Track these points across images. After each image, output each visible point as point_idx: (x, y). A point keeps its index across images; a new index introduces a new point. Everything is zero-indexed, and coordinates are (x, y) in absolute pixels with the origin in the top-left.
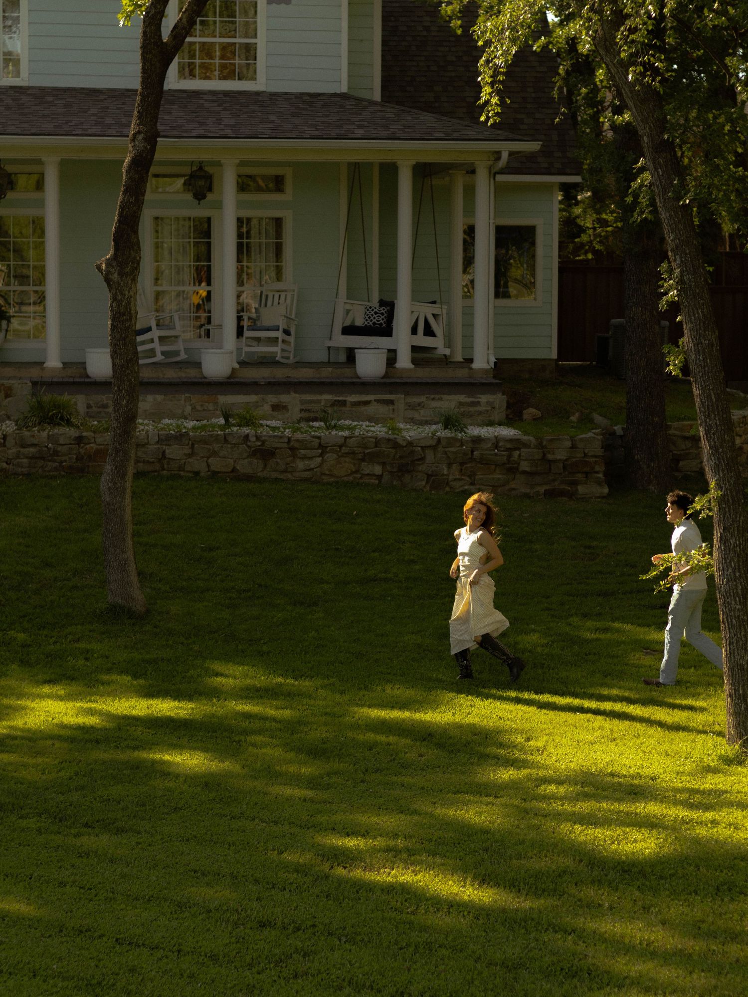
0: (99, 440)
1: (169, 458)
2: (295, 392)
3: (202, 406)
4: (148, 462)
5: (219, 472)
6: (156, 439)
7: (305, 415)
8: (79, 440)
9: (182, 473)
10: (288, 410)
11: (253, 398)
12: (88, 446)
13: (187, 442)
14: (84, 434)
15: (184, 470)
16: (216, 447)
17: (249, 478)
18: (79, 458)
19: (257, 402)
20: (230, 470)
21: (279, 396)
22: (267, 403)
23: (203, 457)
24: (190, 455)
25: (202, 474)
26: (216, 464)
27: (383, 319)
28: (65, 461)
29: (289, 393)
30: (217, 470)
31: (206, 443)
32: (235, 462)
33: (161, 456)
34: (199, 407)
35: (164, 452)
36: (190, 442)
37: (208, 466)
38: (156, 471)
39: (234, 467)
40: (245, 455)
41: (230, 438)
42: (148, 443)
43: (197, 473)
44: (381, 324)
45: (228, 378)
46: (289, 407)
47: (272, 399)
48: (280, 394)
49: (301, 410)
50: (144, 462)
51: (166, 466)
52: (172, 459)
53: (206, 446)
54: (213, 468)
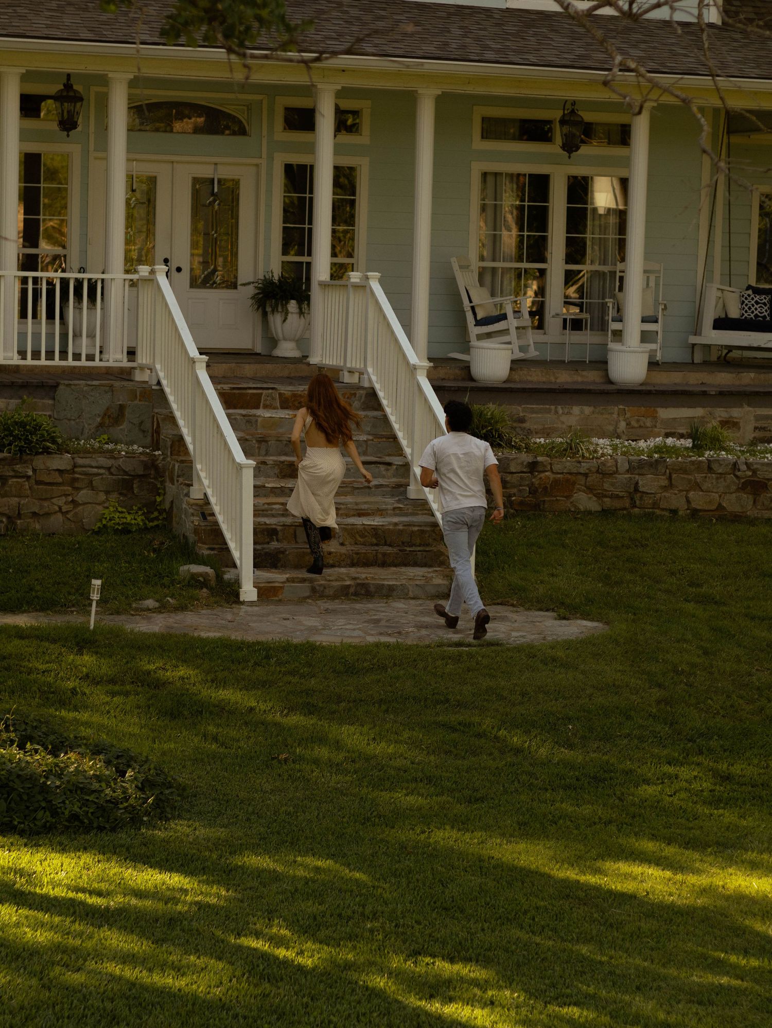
0: (556, 468)
1: (643, 492)
2: (749, 405)
3: (638, 421)
4: (618, 497)
5: (700, 510)
6: (627, 466)
7: (758, 434)
8: (533, 467)
9: (658, 512)
10: (739, 429)
11: (699, 412)
12: (542, 475)
13: (663, 471)
14: (540, 459)
15: (659, 508)
16: (699, 477)
17: (736, 518)
18: (533, 491)
19: (703, 417)
20: (714, 507)
21: (729, 410)
22: (714, 418)
23: (680, 491)
24: (665, 488)
25: (681, 513)
26: (699, 500)
27: (766, 311)
28: (514, 495)
29: (741, 406)
30: (699, 507)
31: (685, 471)
32: (720, 496)
33: (632, 490)
34: (634, 423)
35: (637, 483)
36: (668, 471)
37: (688, 501)
38: (625, 509)
39: (720, 504)
40: (734, 488)
41: (715, 466)
42: (617, 472)
43: (674, 512)
44: (764, 317)
45: (641, 385)
46: (741, 424)
47: (721, 413)
48: (731, 407)
49: (756, 428)
50: (611, 497)
51: (638, 502)
52: (648, 493)
53: (686, 476)
54: (694, 505)
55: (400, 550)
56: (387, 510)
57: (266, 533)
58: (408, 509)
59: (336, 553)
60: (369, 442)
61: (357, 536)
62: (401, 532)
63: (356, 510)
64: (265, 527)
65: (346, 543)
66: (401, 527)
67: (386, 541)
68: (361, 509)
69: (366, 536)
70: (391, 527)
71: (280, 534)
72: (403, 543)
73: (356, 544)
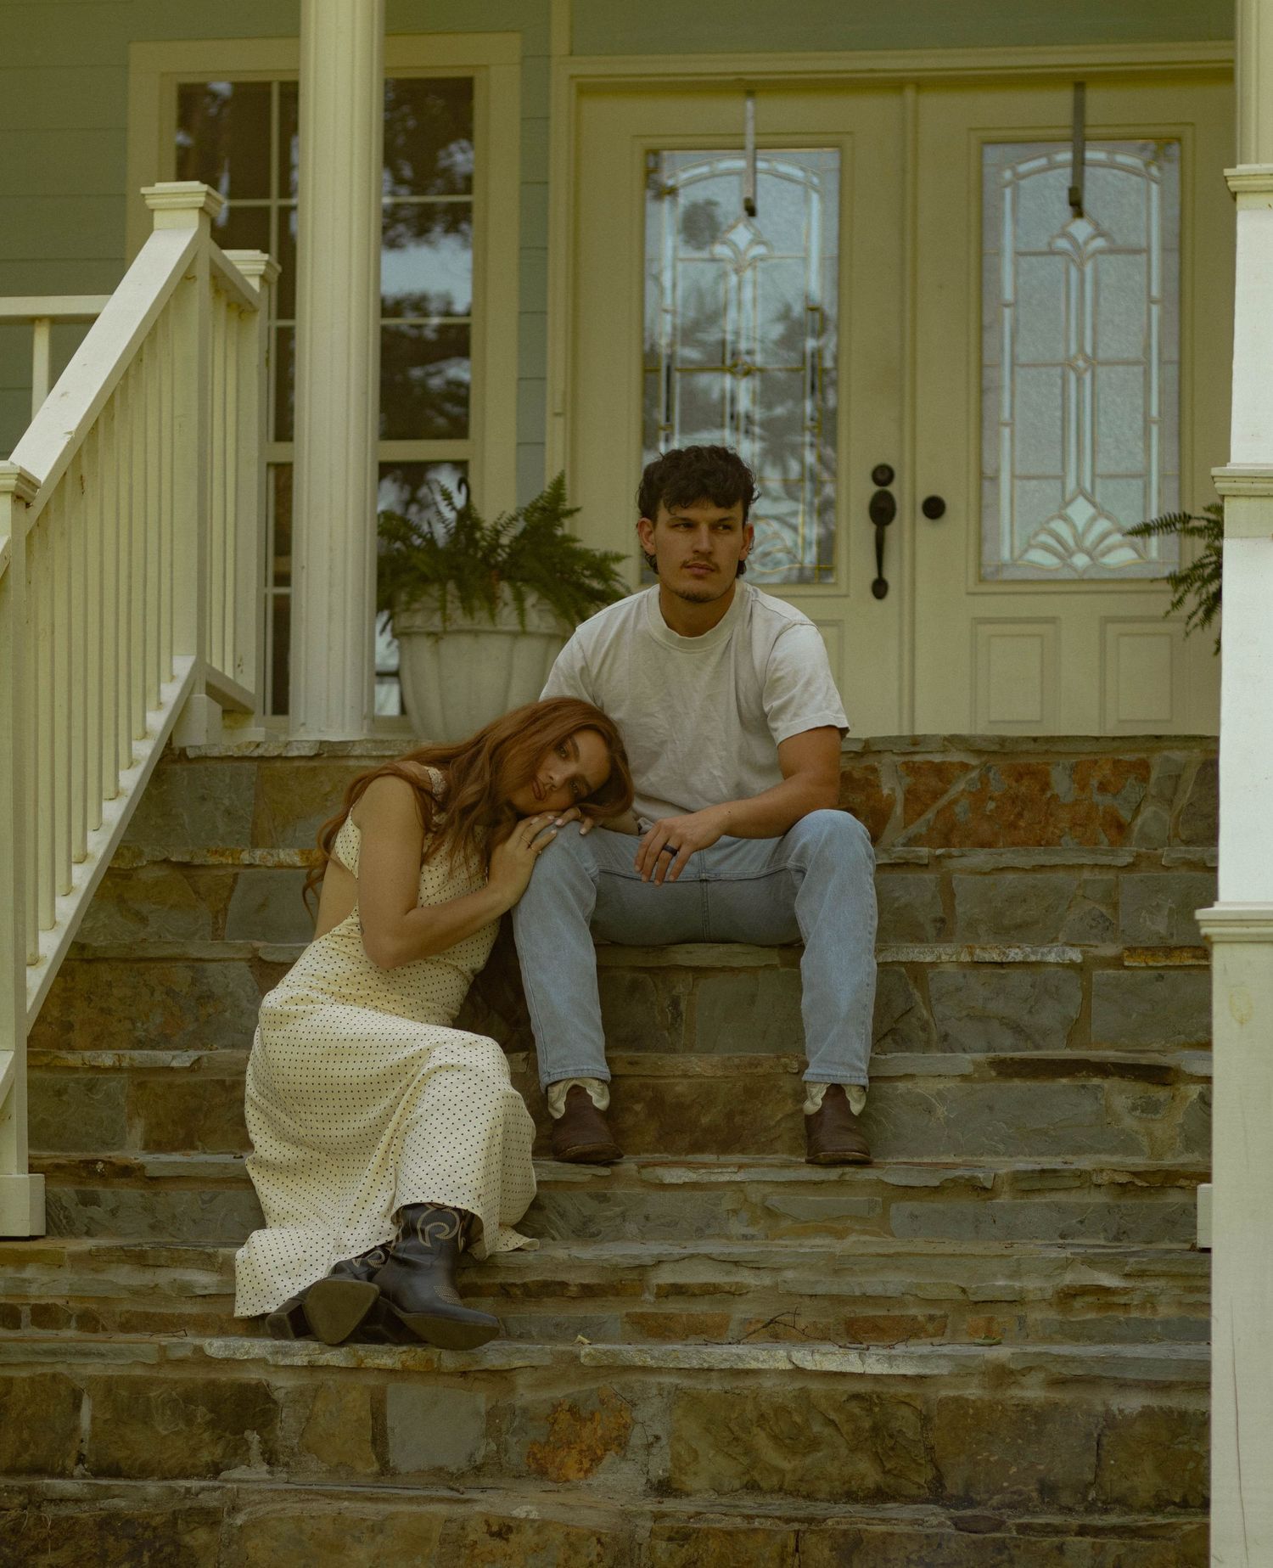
55: (958, 1524)
56: (1018, 1301)
57: (202, 1413)
58: (1150, 1301)
59: (541, 1526)
60: (1097, 974)
61: (761, 1440)
62: (1033, 1419)
63: (837, 1300)
64: (201, 1375)
65: (691, 1483)
66: (1033, 1392)
67: (939, 1480)
68: (866, 1299)
69: (814, 1444)
70: (973, 1391)
71: (287, 1425)
72: (1048, 1490)
73: (752, 1487)
